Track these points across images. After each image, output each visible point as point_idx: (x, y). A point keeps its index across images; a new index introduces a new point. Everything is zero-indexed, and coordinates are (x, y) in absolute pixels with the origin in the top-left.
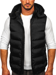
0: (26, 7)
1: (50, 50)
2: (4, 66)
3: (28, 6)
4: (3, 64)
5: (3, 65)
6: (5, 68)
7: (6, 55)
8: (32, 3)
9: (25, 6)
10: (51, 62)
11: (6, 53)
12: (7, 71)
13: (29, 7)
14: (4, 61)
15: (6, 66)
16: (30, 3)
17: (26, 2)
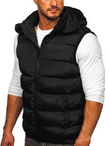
17: (50, 5)
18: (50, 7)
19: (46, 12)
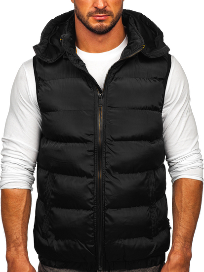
0: (94, 24)
1: (181, 184)
2: (16, 250)
3: (100, 21)
4: (12, 245)
5: (13, 249)
6: (20, 261)
7: (22, 208)
8: (114, 10)
9: (91, 18)
10: (184, 231)
11: (24, 203)
12: (28, 269)
13: (106, 24)
14: (17, 234)
15: (23, 253)
16: (108, 9)
17: (93, 5)
18: (93, 9)
19: (86, 18)
